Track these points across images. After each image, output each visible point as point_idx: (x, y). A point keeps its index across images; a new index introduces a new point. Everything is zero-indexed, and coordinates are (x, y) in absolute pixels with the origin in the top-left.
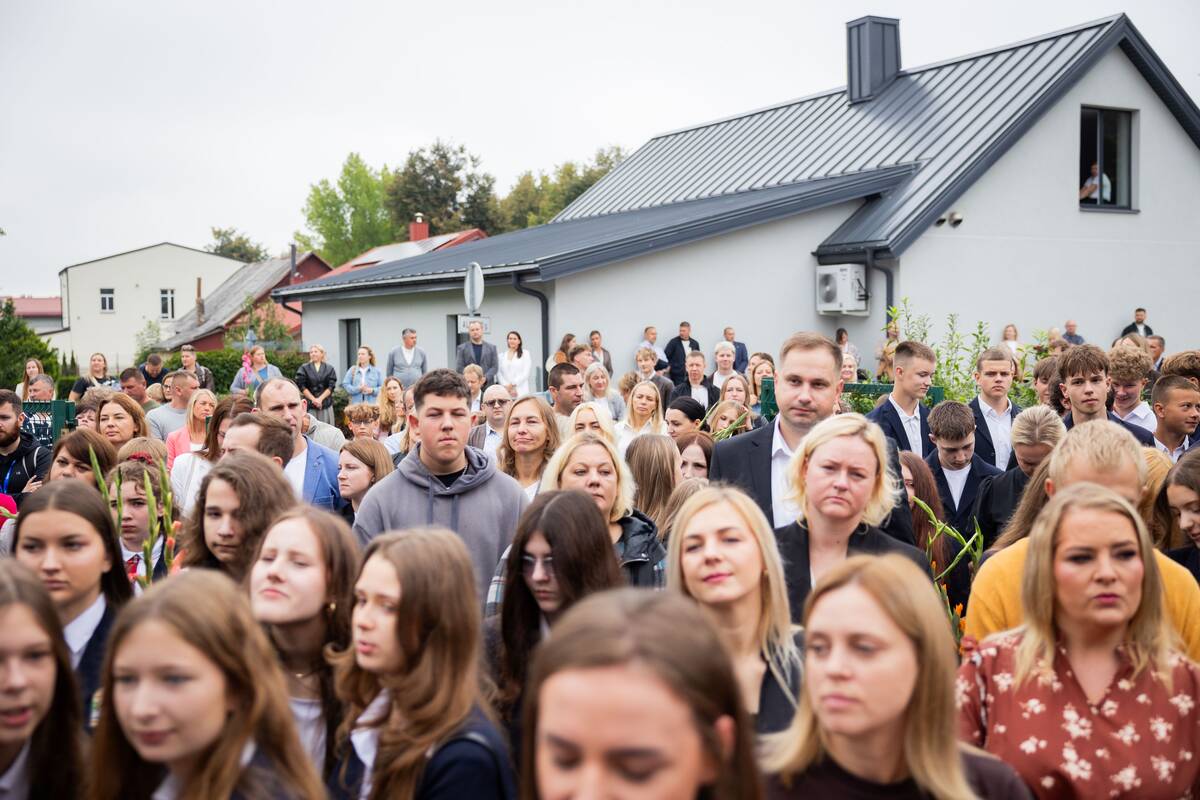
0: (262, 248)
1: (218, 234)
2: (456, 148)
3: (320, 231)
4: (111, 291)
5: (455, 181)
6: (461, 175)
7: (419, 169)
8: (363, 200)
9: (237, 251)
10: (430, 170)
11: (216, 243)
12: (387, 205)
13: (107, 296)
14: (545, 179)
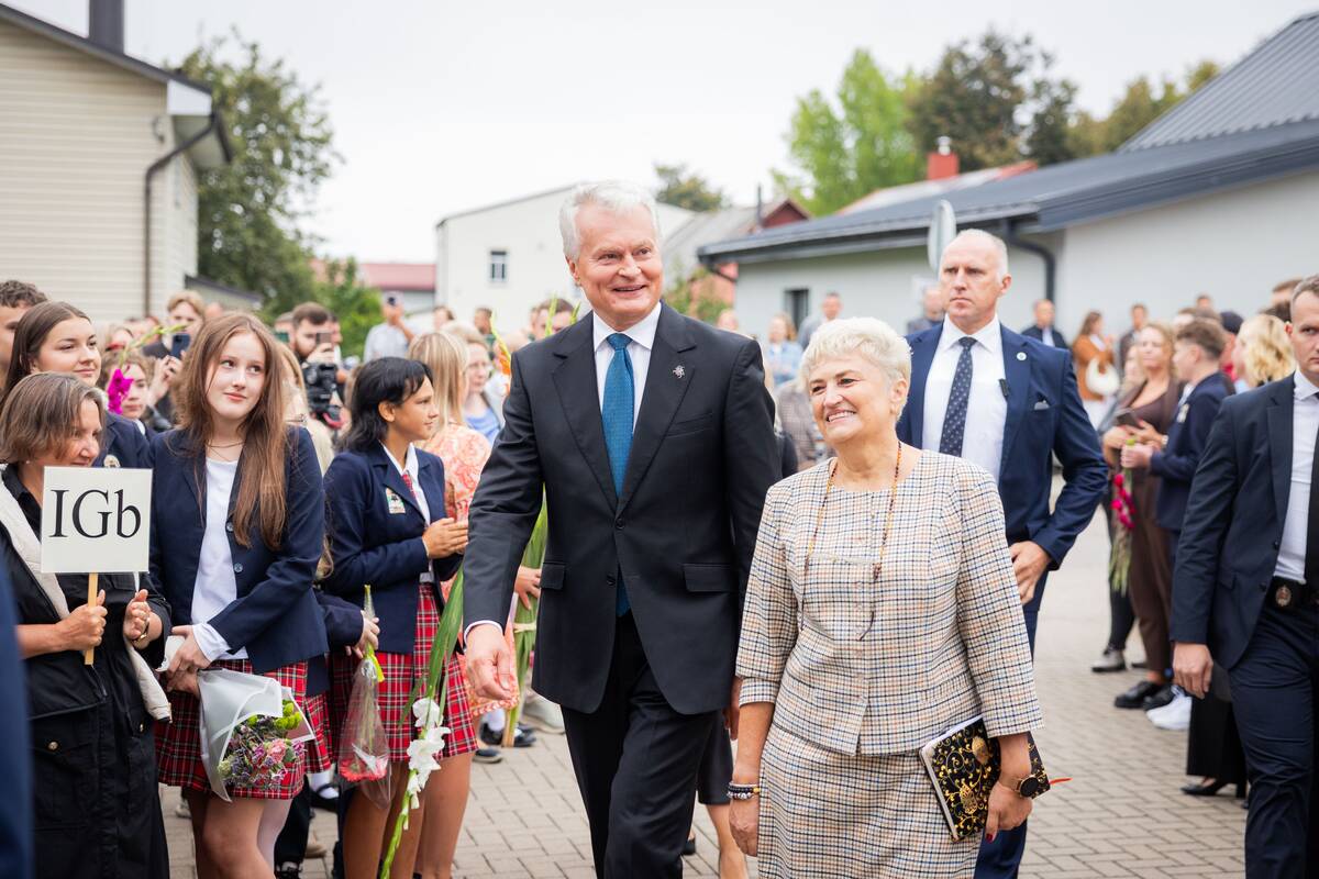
0: (726, 193)
1: (663, 172)
2: (1019, 37)
3: (806, 167)
4: (503, 253)
5: (1015, 90)
6: (1024, 81)
7: (958, 69)
8: (873, 121)
9: (689, 197)
10: (977, 73)
11: (660, 184)
12: (908, 127)
13: (499, 260)
14: (1169, 88)
